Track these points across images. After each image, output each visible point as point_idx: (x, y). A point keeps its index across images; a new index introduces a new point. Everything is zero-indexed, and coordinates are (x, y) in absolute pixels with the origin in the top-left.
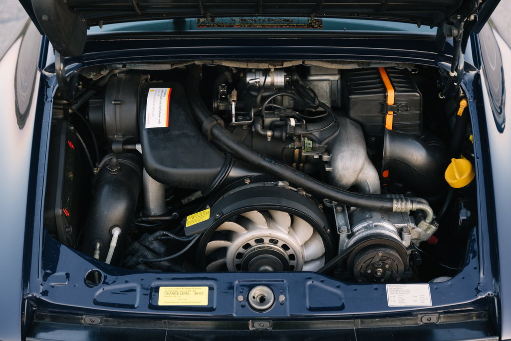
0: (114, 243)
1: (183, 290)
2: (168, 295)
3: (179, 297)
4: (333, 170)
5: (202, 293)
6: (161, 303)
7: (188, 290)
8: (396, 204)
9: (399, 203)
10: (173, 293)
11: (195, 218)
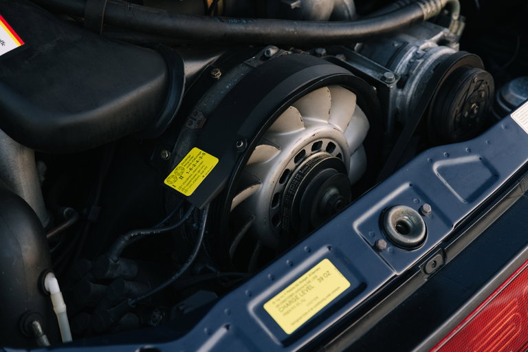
0: (60, 306)
1: (299, 287)
2: (286, 310)
3: (304, 300)
4: (302, 4)
5: (328, 274)
6: (289, 328)
7: (305, 282)
8: (425, 7)
9: (427, 4)
10: (291, 302)
11: (185, 176)
